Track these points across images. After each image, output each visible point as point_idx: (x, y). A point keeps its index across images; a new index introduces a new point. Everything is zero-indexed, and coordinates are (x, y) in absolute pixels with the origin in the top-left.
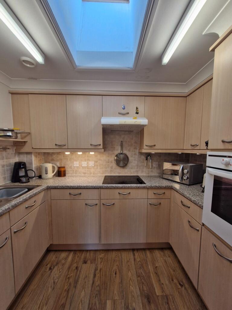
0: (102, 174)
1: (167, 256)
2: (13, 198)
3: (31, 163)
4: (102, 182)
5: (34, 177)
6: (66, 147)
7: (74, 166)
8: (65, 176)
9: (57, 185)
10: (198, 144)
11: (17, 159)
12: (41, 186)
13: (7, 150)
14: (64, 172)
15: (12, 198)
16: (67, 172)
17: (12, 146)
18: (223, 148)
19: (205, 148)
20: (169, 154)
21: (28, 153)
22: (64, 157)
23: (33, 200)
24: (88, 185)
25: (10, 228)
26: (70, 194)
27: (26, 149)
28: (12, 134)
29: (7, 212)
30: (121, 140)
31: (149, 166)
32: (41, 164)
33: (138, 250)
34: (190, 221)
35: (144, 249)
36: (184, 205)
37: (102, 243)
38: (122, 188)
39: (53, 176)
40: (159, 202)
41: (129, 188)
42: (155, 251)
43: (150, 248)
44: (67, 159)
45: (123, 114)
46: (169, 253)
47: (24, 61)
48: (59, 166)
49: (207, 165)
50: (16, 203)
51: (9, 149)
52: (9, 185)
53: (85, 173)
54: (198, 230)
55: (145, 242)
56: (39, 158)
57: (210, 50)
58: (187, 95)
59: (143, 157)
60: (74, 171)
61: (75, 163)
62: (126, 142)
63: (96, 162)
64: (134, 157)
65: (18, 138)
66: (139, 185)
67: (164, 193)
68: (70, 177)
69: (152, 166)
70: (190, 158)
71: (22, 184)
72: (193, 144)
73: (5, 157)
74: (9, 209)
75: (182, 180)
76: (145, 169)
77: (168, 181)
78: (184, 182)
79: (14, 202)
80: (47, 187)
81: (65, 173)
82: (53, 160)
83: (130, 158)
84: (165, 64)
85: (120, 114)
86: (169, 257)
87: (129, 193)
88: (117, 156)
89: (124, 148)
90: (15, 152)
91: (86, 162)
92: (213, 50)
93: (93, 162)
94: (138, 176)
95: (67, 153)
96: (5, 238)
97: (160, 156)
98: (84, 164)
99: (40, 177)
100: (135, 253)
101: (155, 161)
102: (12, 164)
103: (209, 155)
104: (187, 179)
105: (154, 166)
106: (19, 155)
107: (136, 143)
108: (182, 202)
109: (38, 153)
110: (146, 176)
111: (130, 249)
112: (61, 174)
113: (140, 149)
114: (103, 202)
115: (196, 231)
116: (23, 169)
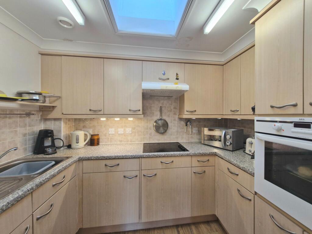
0: (141, 141)
1: (215, 231)
2: (37, 174)
3: (60, 131)
4: (142, 150)
5: (62, 147)
6: (102, 113)
7: (109, 133)
8: (99, 145)
9: (91, 155)
10: (238, 110)
11: (42, 127)
12: (72, 158)
13: (31, 116)
14: (97, 140)
15: (35, 174)
16: (100, 140)
17: (37, 111)
18: (272, 113)
19: (252, 113)
20: (209, 120)
21: (55, 119)
22: (98, 123)
23: (62, 175)
24: (127, 154)
25: (33, 215)
26: (106, 165)
27: (54, 114)
28: (39, 97)
29: (29, 193)
30: (160, 105)
31: (189, 132)
32: (70, 131)
33: (182, 226)
34: (240, 190)
35: (188, 225)
36: (231, 173)
37: (142, 222)
38: (164, 156)
39: (85, 145)
40: (203, 170)
41: (171, 156)
42: (200, 226)
43: (195, 222)
44: (102, 126)
45: (164, 80)
46: (216, 227)
47: (60, 21)
48: (92, 134)
49: (256, 130)
50: (42, 181)
51: (33, 114)
52: (31, 157)
53: (121, 141)
54: (250, 200)
55: (190, 216)
56: (68, 124)
57: (250, 23)
58: (224, 63)
59: (183, 123)
60: (108, 138)
61: (110, 129)
62: (165, 107)
63: (134, 128)
64: (174, 123)
65: (46, 102)
66: (182, 153)
67: (208, 160)
68: (105, 146)
69: (192, 132)
70: (228, 123)
71: (47, 156)
72: (233, 110)
73: (28, 124)
74: (33, 189)
75: (225, 146)
76: (185, 136)
77: (210, 147)
78: (226, 148)
79: (38, 180)
80: (79, 158)
81: (99, 141)
82: (84, 127)
83: (170, 124)
84: (207, 34)
85: (160, 79)
86: (217, 231)
87: (173, 162)
88: (156, 122)
89: (163, 114)
90: (41, 118)
91: (123, 129)
92: (254, 23)
93: (130, 129)
94: (178, 143)
95: (102, 119)
96: (25, 227)
97: (199, 122)
98: (121, 131)
99: (69, 147)
100: (180, 230)
101: (195, 127)
102: (36, 132)
103: (257, 121)
104: (230, 145)
105: (194, 131)
106: (45, 121)
107: (175, 108)
108: (228, 169)
109: (68, 119)
110: (186, 142)
111: (173, 226)
112: (94, 142)
113: (179, 115)
114: (144, 172)
115: (248, 201)
116: (50, 138)
